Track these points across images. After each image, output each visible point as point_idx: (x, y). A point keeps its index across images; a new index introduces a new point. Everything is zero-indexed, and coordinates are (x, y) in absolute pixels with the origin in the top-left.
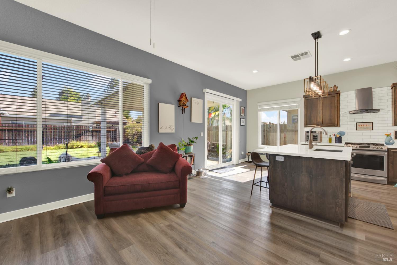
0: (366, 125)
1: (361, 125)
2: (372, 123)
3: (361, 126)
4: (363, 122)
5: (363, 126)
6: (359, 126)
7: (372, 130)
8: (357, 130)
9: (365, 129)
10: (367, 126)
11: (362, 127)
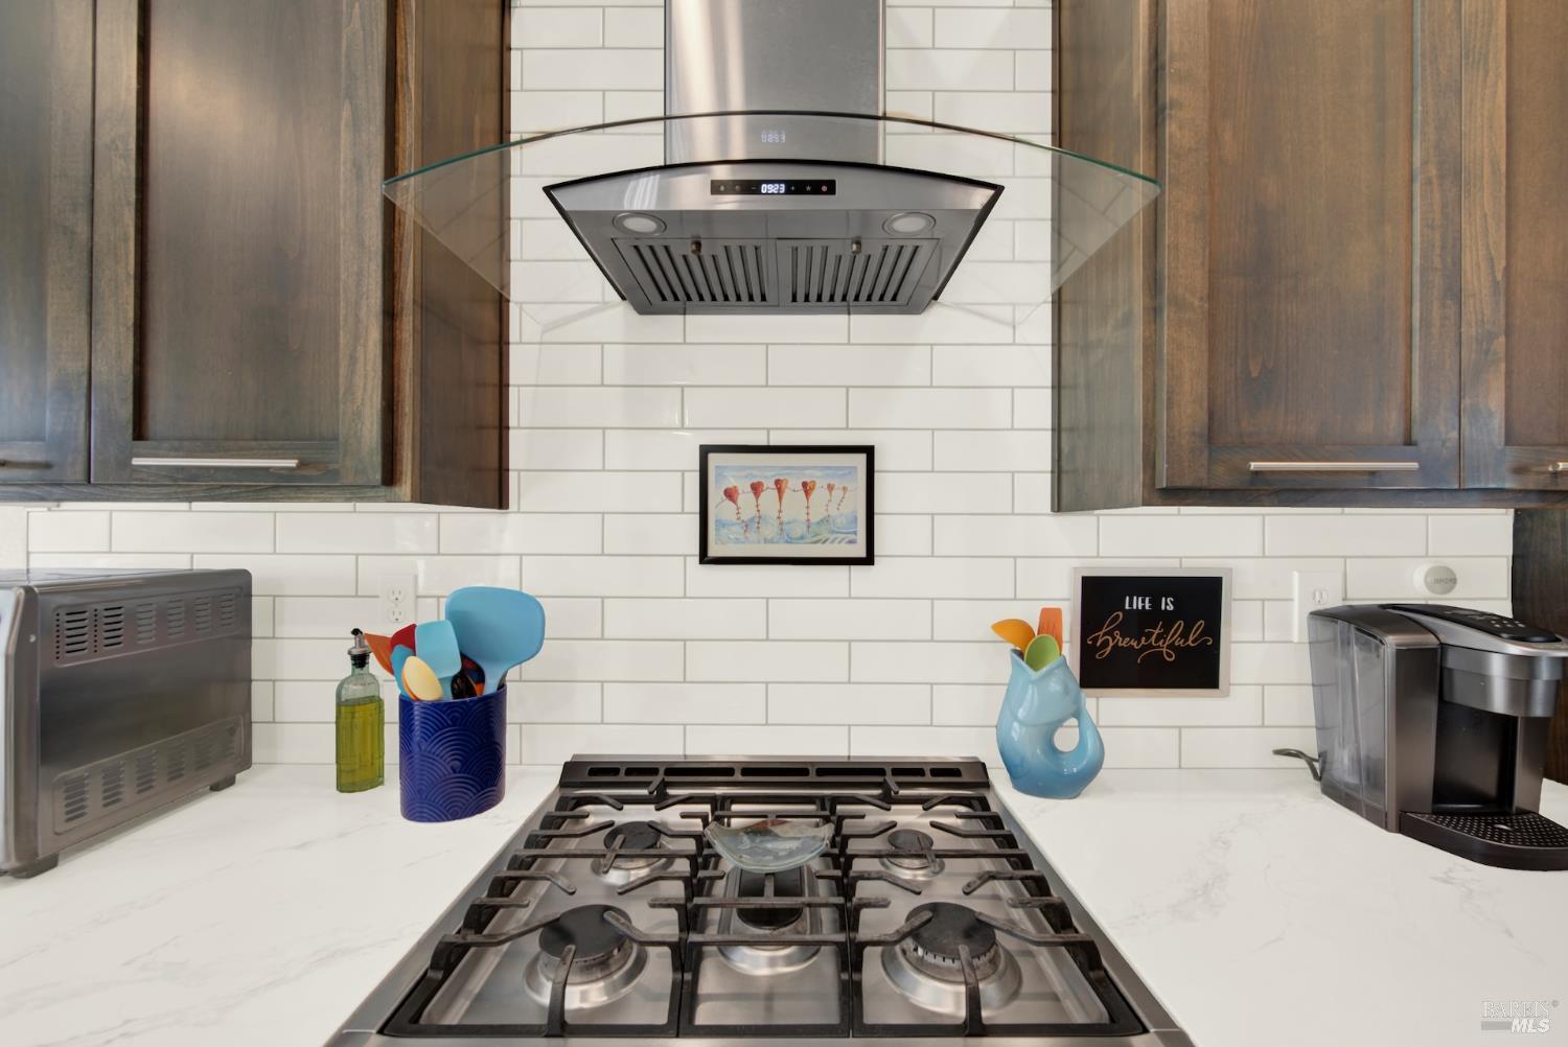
0: (807, 488)
1: (756, 488)
2: (869, 451)
3: (746, 497)
4: (775, 441)
5: (769, 495)
6: (730, 494)
7: (868, 560)
8: (704, 558)
9: (790, 541)
10: (819, 494)
11: (759, 520)
